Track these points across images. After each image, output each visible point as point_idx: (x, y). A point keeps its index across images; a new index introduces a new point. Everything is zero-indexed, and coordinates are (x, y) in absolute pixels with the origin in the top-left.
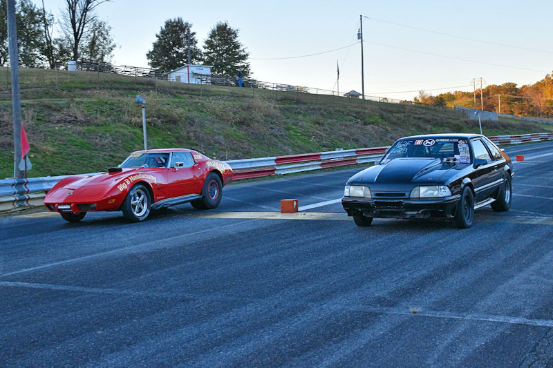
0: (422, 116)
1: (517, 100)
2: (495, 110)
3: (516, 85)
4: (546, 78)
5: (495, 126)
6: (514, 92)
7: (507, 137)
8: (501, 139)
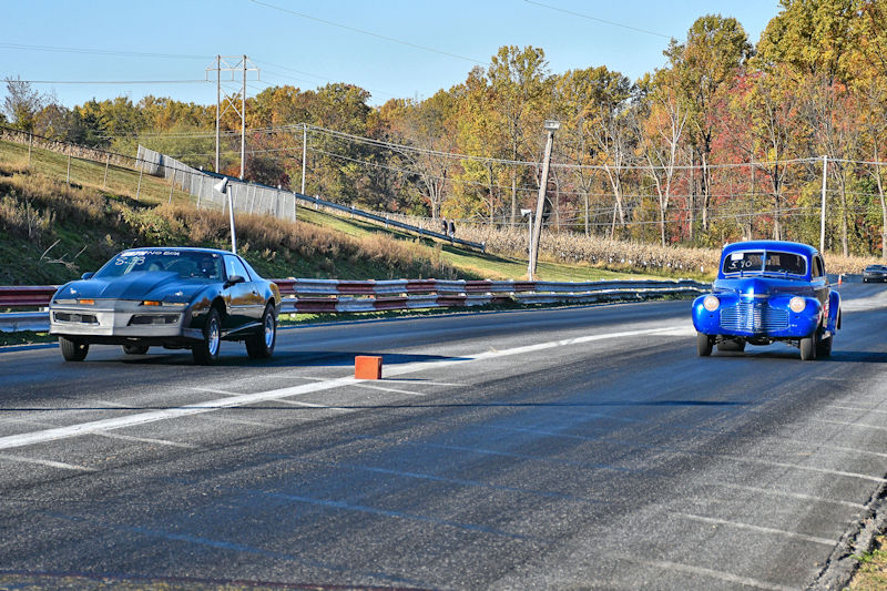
0: (16, 180)
1: (364, 151)
2: (285, 180)
3: (366, 95)
4: (474, 80)
5: (285, 242)
6: (357, 122)
7: (325, 286)
8: (305, 289)
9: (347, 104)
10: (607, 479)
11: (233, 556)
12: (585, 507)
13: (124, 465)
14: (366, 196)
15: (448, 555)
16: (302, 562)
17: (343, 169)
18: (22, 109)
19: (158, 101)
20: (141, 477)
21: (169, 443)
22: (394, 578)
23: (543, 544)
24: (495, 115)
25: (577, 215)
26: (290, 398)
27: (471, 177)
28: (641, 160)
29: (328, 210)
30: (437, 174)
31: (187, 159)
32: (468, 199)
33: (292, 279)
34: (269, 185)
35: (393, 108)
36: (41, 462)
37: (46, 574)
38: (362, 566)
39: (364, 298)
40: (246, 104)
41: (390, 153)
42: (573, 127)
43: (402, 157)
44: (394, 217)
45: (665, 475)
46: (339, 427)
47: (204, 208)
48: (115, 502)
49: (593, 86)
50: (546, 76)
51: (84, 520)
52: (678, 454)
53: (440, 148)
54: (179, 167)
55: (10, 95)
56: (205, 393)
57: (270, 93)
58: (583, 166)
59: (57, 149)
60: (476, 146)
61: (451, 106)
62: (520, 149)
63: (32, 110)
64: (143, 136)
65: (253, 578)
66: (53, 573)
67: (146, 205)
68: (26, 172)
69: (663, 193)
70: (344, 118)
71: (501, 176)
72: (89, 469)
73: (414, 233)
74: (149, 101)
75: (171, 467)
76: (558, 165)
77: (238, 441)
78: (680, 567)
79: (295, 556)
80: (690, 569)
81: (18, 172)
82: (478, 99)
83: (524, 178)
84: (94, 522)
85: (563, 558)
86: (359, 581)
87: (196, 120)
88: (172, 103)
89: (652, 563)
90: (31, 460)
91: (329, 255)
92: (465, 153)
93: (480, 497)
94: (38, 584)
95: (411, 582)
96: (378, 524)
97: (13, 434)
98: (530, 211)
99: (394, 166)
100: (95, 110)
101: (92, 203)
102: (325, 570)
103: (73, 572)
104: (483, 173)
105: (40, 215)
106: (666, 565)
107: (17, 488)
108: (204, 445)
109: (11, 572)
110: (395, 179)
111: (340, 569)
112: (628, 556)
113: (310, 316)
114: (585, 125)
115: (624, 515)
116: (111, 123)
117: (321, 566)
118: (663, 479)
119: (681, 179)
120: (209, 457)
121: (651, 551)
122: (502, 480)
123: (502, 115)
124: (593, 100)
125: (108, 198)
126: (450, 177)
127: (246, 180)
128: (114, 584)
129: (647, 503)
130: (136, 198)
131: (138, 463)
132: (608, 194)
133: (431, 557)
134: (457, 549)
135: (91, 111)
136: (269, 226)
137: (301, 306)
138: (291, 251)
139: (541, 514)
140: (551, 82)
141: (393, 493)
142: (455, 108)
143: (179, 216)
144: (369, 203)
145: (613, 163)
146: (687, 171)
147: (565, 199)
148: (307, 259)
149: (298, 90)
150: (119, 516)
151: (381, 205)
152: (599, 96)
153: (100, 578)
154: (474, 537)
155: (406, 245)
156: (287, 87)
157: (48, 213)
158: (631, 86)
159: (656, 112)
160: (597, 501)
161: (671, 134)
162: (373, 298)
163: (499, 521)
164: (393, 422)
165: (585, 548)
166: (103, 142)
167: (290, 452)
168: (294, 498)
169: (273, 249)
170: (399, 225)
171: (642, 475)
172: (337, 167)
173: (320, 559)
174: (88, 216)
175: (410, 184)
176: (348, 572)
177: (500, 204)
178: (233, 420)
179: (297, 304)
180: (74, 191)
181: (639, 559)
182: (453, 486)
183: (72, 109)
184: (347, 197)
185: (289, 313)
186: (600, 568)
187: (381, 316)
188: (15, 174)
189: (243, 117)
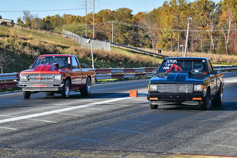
0: (28, 41)
1: (131, 29)
2: (107, 38)
3: (131, 11)
4: (165, 5)
5: (107, 57)
6: (128, 19)
7: (120, 70)
8: (114, 71)
9: (125, 14)
10: (204, 123)
11: (97, 144)
12: (197, 131)
13: (66, 121)
14: (132, 42)
15: (157, 143)
16: (116, 145)
17: (125, 34)
18: (28, 19)
19: (68, 15)
20: (70, 124)
21: (77, 115)
22: (142, 149)
23: (184, 140)
24: (172, 16)
25: (199, 46)
26: (111, 103)
27: (165, 35)
28: (219, 28)
29: (120, 47)
30: (154, 35)
31: (77, 33)
32: (164, 42)
33: (110, 68)
34: (102, 40)
35: (140, 15)
36: (42, 121)
37: (48, 148)
38: (133, 146)
39: (132, 73)
40: (94, 16)
41: (139, 29)
42: (197, 18)
43: (143, 30)
44: (141, 49)
45: (222, 122)
46: (125, 110)
47: (83, 48)
48: (64, 131)
49: (203, 5)
50: (188, 3)
51: (56, 135)
52: (226, 116)
53: (155, 27)
54: (75, 36)
55: (24, 15)
56: (86, 102)
57: (102, 12)
58: (200, 31)
59: (39, 31)
60: (166, 26)
61: (158, 13)
62: (180, 26)
63: (31, 20)
64: (64, 26)
65: (103, 149)
66: (50, 148)
67: (66, 48)
68: (31, 39)
69: (227, 38)
70: (125, 19)
71: (174, 35)
72: (56, 122)
73: (147, 53)
74: (65, 16)
75: (79, 122)
76: (192, 31)
77: (97, 114)
78: (224, 146)
79: (114, 144)
80: (227, 146)
81: (29, 39)
82: (166, 11)
83: (181, 35)
84: (59, 136)
85: (190, 144)
86: (132, 150)
87: (79, 21)
88: (72, 16)
89: (216, 145)
90: (40, 120)
91: (121, 61)
92: (163, 28)
93: (166, 128)
94: (46, 151)
95: (147, 150)
96: (137, 135)
97: (34, 113)
98: (183, 45)
99: (140, 33)
100: (49, 19)
101: (50, 47)
102: (123, 147)
103: (55, 148)
104: (168, 34)
105: (36, 51)
106: (220, 145)
107: (37, 127)
108: (87, 116)
109: (39, 148)
110: (141, 37)
111: (127, 147)
112: (209, 143)
113: (116, 79)
114: (201, 18)
115: (209, 133)
116: (54, 23)
117: (121, 146)
118: (221, 123)
119: (233, 34)
120: (89, 119)
121: (216, 142)
122: (173, 124)
123: (174, 15)
124: (203, 10)
125: (55, 46)
126: (158, 35)
127: (95, 39)
128: (66, 151)
129: (216, 129)
130: (63, 45)
131: (69, 120)
132: (209, 39)
133: (152, 144)
134: (160, 142)
135: (48, 19)
136: (103, 53)
137: (113, 76)
138: (109, 60)
139: (184, 133)
140: (190, 5)
141: (141, 127)
142: (159, 14)
143: (76, 50)
144: (133, 45)
145: (210, 30)
146: (235, 31)
147: (194, 41)
148: (114, 62)
149: (110, 10)
150: (65, 134)
151: (137, 45)
152: (205, 8)
153: (62, 149)
154: (165, 139)
155: (144, 57)
156: (107, 10)
157: (38, 50)
158: (216, 5)
159: (224, 13)
160: (201, 129)
161: (229, 19)
162: (135, 73)
163: (172, 134)
164: (141, 109)
165: (197, 141)
166: (52, 29)
167: (112, 117)
168: (113, 129)
169: (104, 59)
170: (142, 51)
171: (215, 122)
172: (123, 34)
173: (121, 144)
174: (49, 51)
175: (145, 38)
176: (129, 148)
177: (174, 44)
178: (95, 109)
179: (112, 76)
180: (45, 44)
181: (213, 144)
182: (159, 125)
183: (42, 19)
184: (126, 43)
185: (110, 79)
186: (201, 146)
187: (137, 79)
188: (28, 39)
189: (94, 19)
